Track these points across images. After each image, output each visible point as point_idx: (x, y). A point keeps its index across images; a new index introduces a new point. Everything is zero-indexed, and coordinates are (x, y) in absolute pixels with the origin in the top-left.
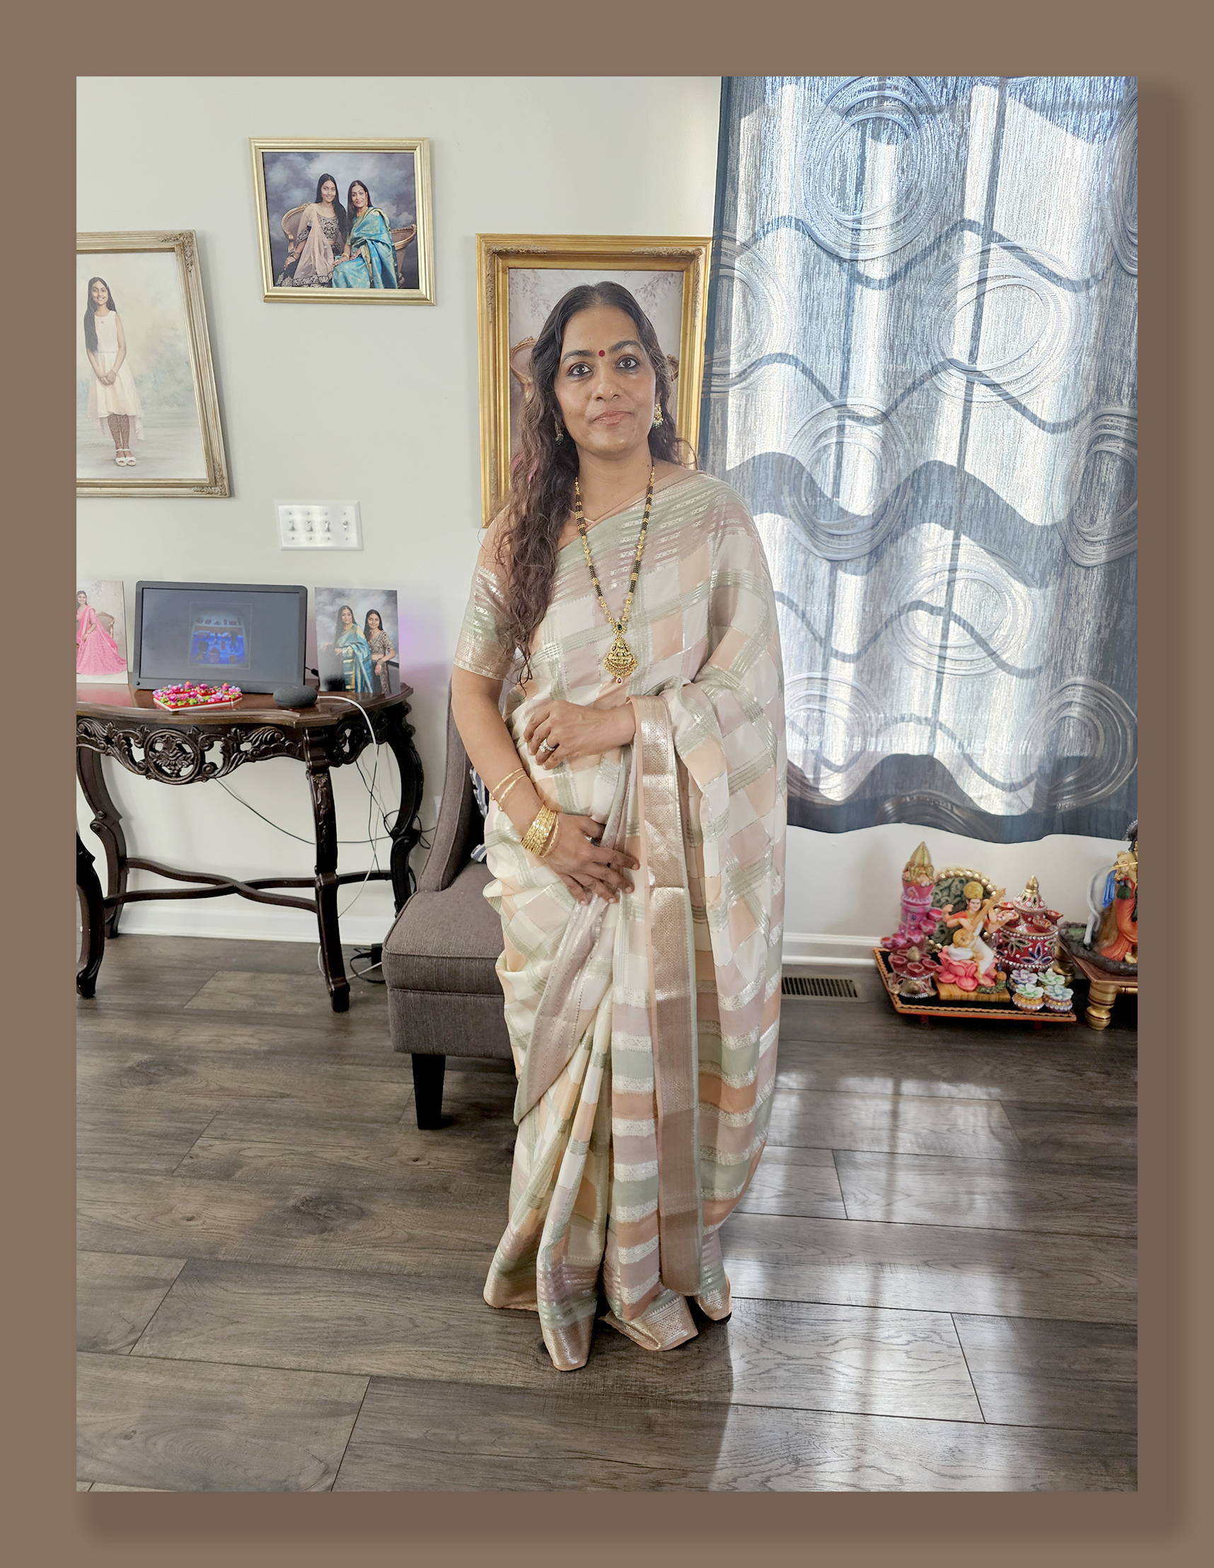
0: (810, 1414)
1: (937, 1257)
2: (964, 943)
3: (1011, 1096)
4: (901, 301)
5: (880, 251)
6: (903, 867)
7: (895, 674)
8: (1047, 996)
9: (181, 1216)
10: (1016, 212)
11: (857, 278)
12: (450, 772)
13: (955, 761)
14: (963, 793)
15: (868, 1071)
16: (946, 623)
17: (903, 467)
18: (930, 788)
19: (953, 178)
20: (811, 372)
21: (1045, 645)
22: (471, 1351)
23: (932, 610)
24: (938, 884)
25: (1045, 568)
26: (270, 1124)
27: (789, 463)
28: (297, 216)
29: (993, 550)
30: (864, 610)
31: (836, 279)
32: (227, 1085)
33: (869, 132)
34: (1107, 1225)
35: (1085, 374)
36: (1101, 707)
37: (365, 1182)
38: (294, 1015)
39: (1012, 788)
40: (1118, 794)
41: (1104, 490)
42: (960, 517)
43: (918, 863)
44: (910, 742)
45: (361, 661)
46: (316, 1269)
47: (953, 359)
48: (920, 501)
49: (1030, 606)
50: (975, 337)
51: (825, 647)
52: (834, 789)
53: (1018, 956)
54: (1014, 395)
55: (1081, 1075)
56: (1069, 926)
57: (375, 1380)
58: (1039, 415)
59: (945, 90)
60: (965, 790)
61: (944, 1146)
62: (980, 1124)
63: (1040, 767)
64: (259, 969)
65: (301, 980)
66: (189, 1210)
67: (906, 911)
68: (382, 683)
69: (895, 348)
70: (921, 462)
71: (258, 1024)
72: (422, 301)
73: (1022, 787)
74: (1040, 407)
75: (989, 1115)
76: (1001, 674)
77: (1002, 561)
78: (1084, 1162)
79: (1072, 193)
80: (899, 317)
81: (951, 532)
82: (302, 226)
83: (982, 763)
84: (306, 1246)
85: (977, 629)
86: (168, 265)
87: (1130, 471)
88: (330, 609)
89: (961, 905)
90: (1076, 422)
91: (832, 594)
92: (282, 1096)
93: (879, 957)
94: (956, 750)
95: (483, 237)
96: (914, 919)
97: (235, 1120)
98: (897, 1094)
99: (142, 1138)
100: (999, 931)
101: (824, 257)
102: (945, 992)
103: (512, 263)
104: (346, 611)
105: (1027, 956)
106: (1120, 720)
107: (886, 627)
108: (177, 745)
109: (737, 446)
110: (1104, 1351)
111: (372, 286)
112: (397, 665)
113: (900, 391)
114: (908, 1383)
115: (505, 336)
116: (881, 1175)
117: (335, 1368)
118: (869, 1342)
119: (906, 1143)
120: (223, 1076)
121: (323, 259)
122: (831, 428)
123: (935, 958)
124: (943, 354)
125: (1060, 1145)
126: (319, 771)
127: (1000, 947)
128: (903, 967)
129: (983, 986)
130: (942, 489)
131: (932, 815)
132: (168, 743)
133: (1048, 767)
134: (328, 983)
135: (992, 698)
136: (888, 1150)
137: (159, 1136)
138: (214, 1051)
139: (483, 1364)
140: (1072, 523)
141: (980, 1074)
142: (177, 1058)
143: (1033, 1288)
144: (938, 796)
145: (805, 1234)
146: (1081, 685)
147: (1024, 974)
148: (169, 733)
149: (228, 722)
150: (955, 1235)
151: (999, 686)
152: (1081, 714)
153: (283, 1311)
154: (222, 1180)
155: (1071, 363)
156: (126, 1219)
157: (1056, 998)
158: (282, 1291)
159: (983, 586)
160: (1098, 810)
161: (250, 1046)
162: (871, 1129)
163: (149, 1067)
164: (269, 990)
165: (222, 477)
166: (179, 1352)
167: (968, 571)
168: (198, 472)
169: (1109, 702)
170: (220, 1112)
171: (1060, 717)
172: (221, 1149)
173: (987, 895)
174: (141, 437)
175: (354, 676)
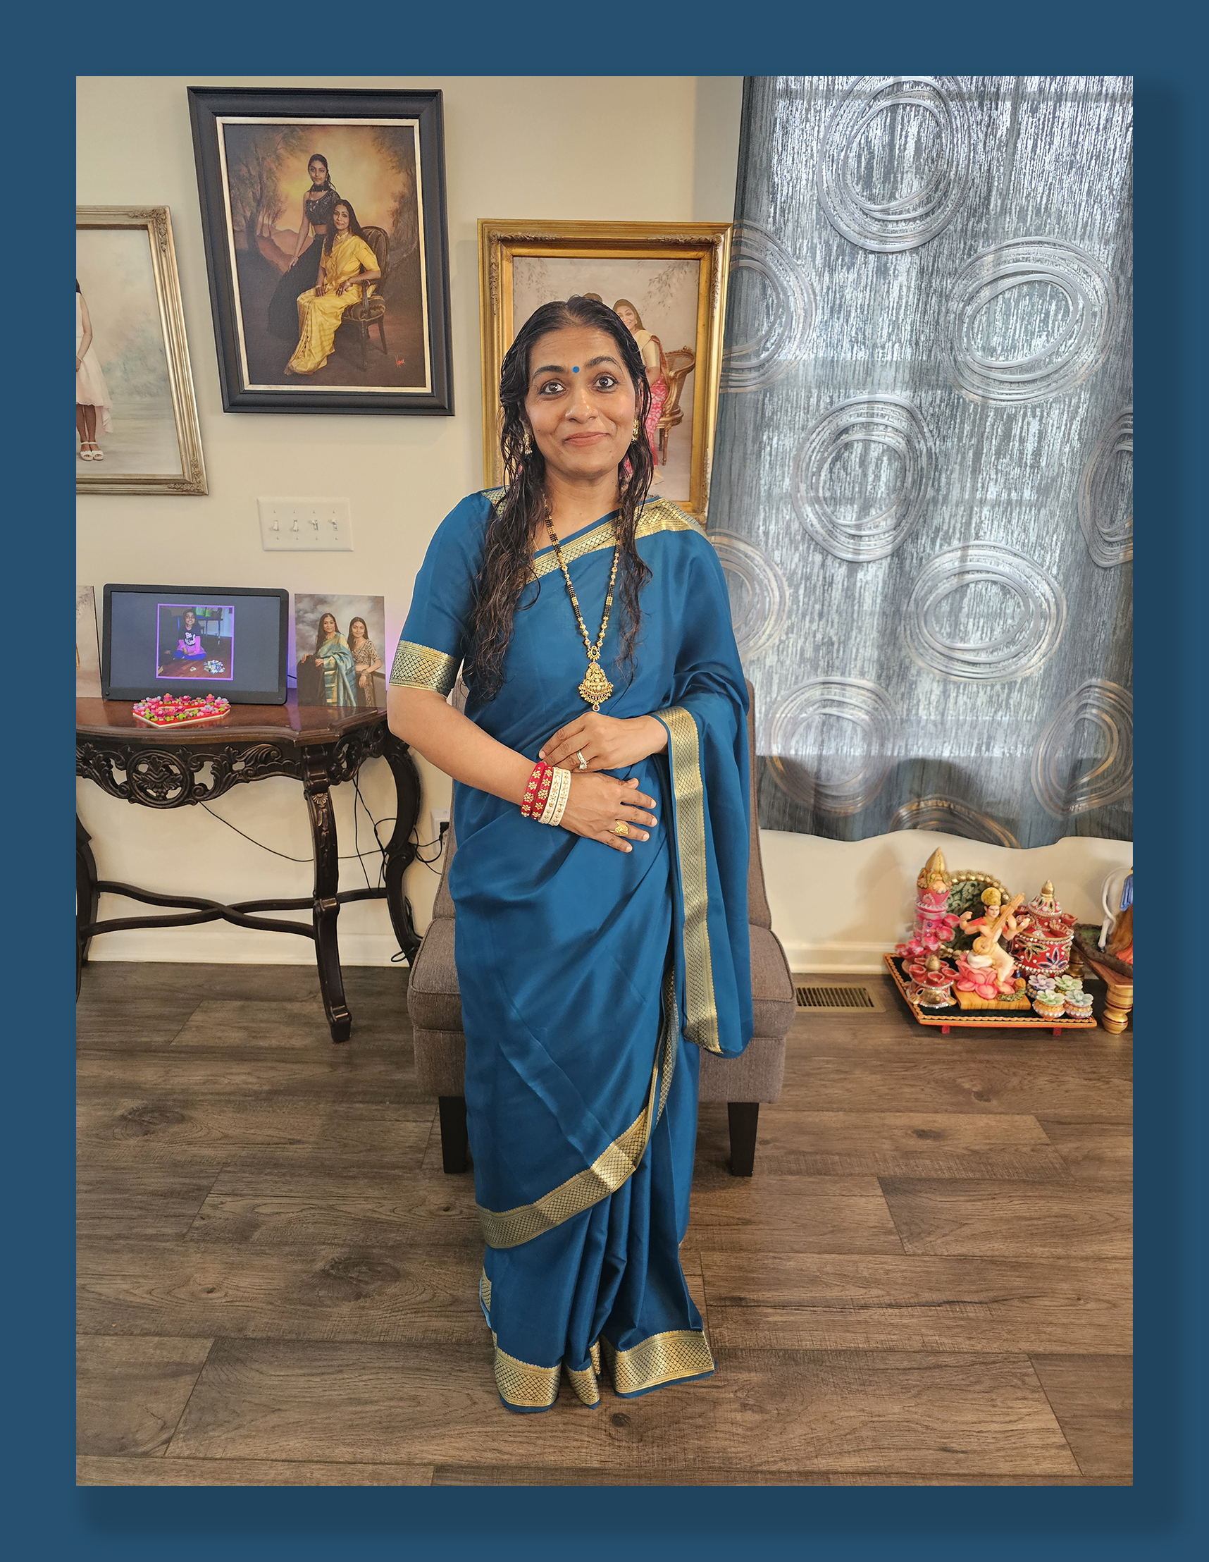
2: (983, 951)
4: (928, 293)
5: (908, 244)
6: (918, 873)
7: (913, 676)
8: (1067, 1003)
9: (200, 1288)
11: (883, 271)
13: (973, 764)
17: (924, 467)
19: (980, 169)
22: (538, 1428)
25: (1068, 570)
26: (284, 1175)
29: (1014, 552)
30: (884, 613)
31: (861, 272)
32: (230, 1132)
33: (898, 118)
36: (1115, 708)
37: (396, 1238)
38: (293, 1049)
43: (933, 869)
44: (926, 746)
45: (344, 673)
46: (358, 1342)
48: (940, 501)
51: (844, 651)
53: (1035, 961)
56: (1084, 928)
57: (440, 1470)
63: (1058, 772)
64: (246, 997)
66: (210, 1279)
67: (920, 917)
68: (365, 695)
69: (920, 344)
71: (256, 1060)
77: (1025, 562)
80: (925, 312)
84: (342, 1316)
86: (141, 243)
89: (978, 909)
90: (1102, 421)
92: (293, 1142)
93: (891, 961)
94: (974, 753)
95: (485, 222)
96: (929, 926)
97: (244, 1172)
99: (144, 1198)
101: (847, 248)
102: (965, 1001)
103: (517, 250)
104: (328, 619)
105: (1044, 960)
108: (164, 766)
115: (509, 329)
117: (393, 1457)
120: (224, 1122)
125: (1100, 1160)
126: (318, 790)
128: (922, 976)
129: (1003, 993)
131: (947, 821)
132: (154, 764)
133: (1066, 770)
134: (329, 1014)
135: (1011, 702)
136: (934, 1174)
137: (164, 1195)
138: (212, 1094)
139: (553, 1443)
140: (1094, 524)
141: (1010, 1086)
142: (171, 1103)
143: (1103, 1320)
144: (953, 802)
145: (865, 1273)
146: (1096, 687)
147: (1042, 980)
148: (155, 754)
149: (220, 741)
150: (1016, 1266)
151: (1020, 690)
152: (1096, 716)
153: (327, 1393)
154: (240, 1244)
155: (1100, 361)
156: (139, 1295)
157: (1077, 1004)
158: (323, 1370)
159: (1004, 588)
160: (1111, 812)
161: (250, 1086)
162: (912, 1152)
163: (141, 1115)
164: (261, 1021)
165: (199, 474)
166: (220, 1450)
167: (988, 572)
168: (173, 468)
169: (1124, 704)
170: (228, 1164)
171: (1078, 719)
172: (233, 1206)
173: (1003, 902)
174: (109, 429)
175: (335, 689)
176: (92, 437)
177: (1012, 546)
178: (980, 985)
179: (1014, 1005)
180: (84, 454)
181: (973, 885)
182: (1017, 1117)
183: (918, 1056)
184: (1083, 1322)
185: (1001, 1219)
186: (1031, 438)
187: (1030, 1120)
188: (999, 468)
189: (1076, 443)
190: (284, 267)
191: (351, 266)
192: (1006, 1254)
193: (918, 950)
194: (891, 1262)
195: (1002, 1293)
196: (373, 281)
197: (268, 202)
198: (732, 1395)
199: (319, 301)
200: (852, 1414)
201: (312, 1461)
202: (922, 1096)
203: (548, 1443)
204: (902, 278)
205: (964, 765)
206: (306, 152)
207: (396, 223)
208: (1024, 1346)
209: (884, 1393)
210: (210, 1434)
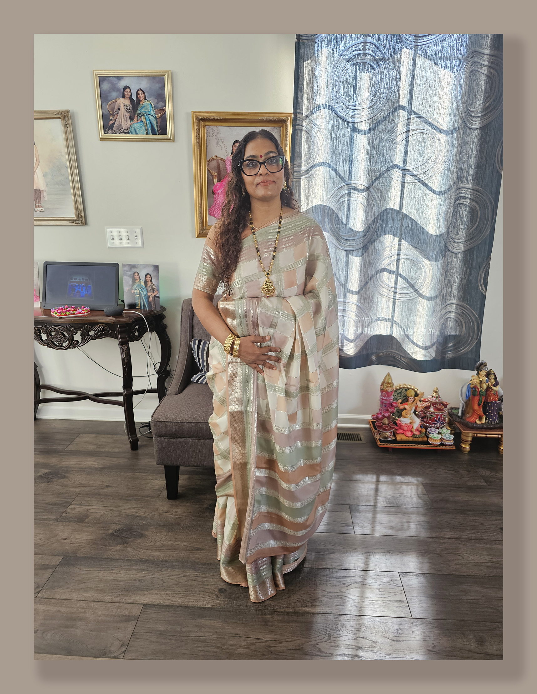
0: (336, 616)
1: (393, 549)
2: (407, 416)
3: (427, 481)
4: (373, 139)
5: (364, 118)
6: (380, 384)
7: (375, 300)
8: (443, 438)
9: (61, 538)
10: (421, 102)
11: (354, 130)
12: (182, 343)
13: (402, 337)
14: (405, 351)
15: (365, 472)
16: (396, 278)
17: (376, 211)
18: (391, 349)
19: (395, 88)
20: (336, 170)
21: (438, 286)
22: (188, 593)
23: (390, 272)
24: (396, 391)
25: (437, 253)
26: (102, 498)
27: (328, 209)
28: (114, 104)
29: (416, 246)
30: (361, 272)
31: (346, 131)
32: (83, 482)
33: (358, 68)
34: (467, 534)
35: (452, 171)
36: (463, 313)
37: (143, 522)
38: (114, 452)
39: (426, 348)
40: (471, 351)
41: (462, 220)
42: (401, 232)
43: (387, 382)
44: (382, 329)
45: (143, 296)
46: (120, 559)
47: (396, 165)
48: (384, 225)
49: (431, 270)
50: (406, 155)
51: (345, 288)
52: (350, 350)
53: (430, 422)
54: (422, 179)
55: (457, 472)
56: (452, 408)
57: (145, 606)
58: (433, 188)
59: (390, 51)
60: (406, 350)
61: (398, 502)
62: (413, 493)
63: (437, 339)
64: (98, 433)
65: (117, 437)
66: (65, 535)
67: (382, 403)
68: (152, 305)
69: (371, 160)
70: (384, 209)
71: (97, 456)
72: (169, 140)
73: (430, 348)
74: (433, 185)
75: (417, 489)
76: (420, 299)
77: (419, 250)
78: (458, 508)
79: (444, 94)
80: (373, 146)
81: (398, 239)
82: (116, 108)
83: (413, 338)
84: (116, 550)
85: (409, 280)
86: (58, 125)
87: (473, 212)
88: (129, 273)
89: (405, 400)
90: (449, 191)
91: (347, 265)
92: (108, 486)
93: (371, 423)
94: (402, 333)
95: (194, 112)
96: (385, 406)
97: (86, 497)
98: (378, 481)
99: (44, 505)
100: (422, 411)
101: (341, 121)
102: (399, 438)
103: (207, 124)
104: (136, 274)
105: (434, 421)
106: (471, 319)
107: (371, 279)
108: (61, 333)
109: (305, 202)
110: (464, 587)
111: (147, 133)
112: (159, 297)
113: (374, 178)
114: (379, 602)
115: (204, 155)
116: (370, 515)
117: (127, 601)
118: (363, 585)
119: (381, 501)
120: (81, 479)
121: (126, 122)
122: (345, 194)
123: (395, 423)
124: (392, 162)
125: (447, 501)
126: (124, 345)
127: (423, 418)
128: (381, 427)
129: (415, 434)
130: (393, 220)
131: (392, 361)
132: (57, 332)
133: (441, 339)
134: (129, 438)
136: (373, 504)
137: (52, 504)
138: (78, 468)
139: (193, 598)
140: (448, 234)
142: (61, 471)
143: (434, 561)
144: (394, 353)
145: (336, 540)
146: (454, 304)
147: (433, 429)
148: (58, 327)
149: (85, 322)
151: (419, 305)
152: (455, 316)
153: (105, 577)
154: (80, 523)
157: (447, 439)
158: (105, 569)
159: (412, 262)
160: (463, 357)
161: (94, 465)
162: (366, 496)
163: (48, 475)
164: (103, 442)
165: (82, 216)
166: (59, 596)
167: (405, 255)
168: (72, 214)
169: (467, 311)
170: (80, 494)
171: (446, 318)
172: (79, 509)
173: (415, 395)
174: (46, 199)
175: (140, 302)
176: (39, 203)
178: (406, 431)
179: (420, 440)
180: (36, 209)
183: (377, 460)
201: (95, 601)
203: (191, 598)
208: (397, 569)
209: (334, 584)
210: (56, 590)
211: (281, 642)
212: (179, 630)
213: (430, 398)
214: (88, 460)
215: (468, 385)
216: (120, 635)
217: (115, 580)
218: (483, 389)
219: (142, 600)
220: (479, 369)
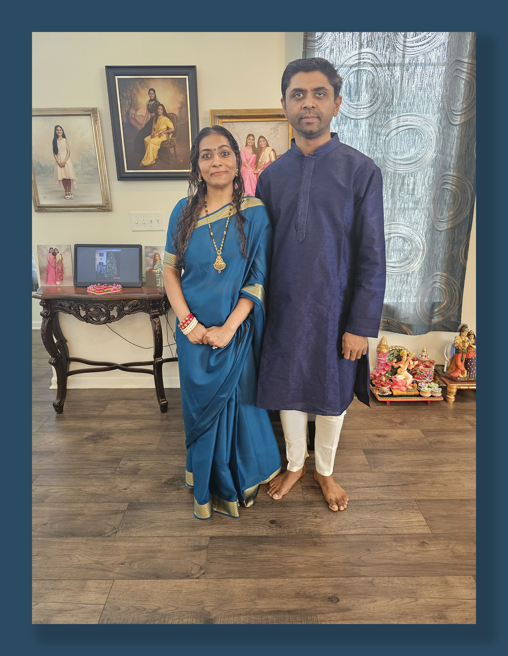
2: (401, 373)
4: (372, 134)
5: (365, 116)
8: (432, 391)
9: (121, 488)
10: (412, 102)
11: (357, 125)
13: (395, 305)
14: (398, 317)
18: (386, 316)
21: (427, 260)
22: (245, 525)
24: (389, 352)
25: (426, 231)
26: (147, 454)
29: (408, 225)
32: (126, 442)
33: (359, 74)
35: (439, 160)
36: (447, 283)
38: (146, 415)
40: (453, 315)
41: (445, 203)
42: (394, 213)
43: (382, 345)
46: (179, 502)
49: (422, 246)
53: (420, 377)
55: (447, 419)
56: (437, 366)
57: (211, 538)
59: (386, 59)
63: (426, 306)
64: (127, 399)
66: (124, 486)
67: (378, 363)
69: (370, 151)
71: (133, 419)
77: (411, 229)
78: (453, 448)
79: (433, 96)
84: (173, 495)
86: (88, 121)
87: (454, 196)
89: (399, 359)
90: (436, 177)
92: (150, 444)
95: (212, 110)
96: (381, 366)
97: (133, 454)
99: (98, 462)
101: (344, 118)
103: (224, 120)
104: (157, 255)
105: (424, 377)
106: (454, 287)
108: (99, 309)
117: (195, 534)
120: (124, 439)
125: (443, 442)
126: (155, 317)
128: (379, 383)
129: (409, 389)
131: (387, 326)
132: (96, 308)
133: (429, 306)
134: (159, 402)
135: (409, 281)
136: (383, 448)
137: (105, 461)
138: (118, 430)
139: (250, 529)
140: (435, 215)
141: (411, 420)
142: (103, 433)
143: (442, 490)
144: (389, 319)
145: (358, 478)
146: (439, 275)
147: (423, 384)
148: (96, 304)
149: (120, 299)
150: (412, 474)
151: (411, 276)
152: (440, 286)
153: (170, 517)
154: (134, 475)
155: (434, 156)
156: (100, 491)
157: (436, 392)
158: (168, 511)
159: (404, 239)
160: (447, 321)
161: (132, 427)
162: (375, 442)
163: (93, 437)
164: (133, 407)
165: (109, 203)
166: (134, 535)
167: (398, 233)
168: (99, 201)
169: (449, 281)
170: (127, 452)
171: (433, 287)
172: (130, 464)
173: (408, 355)
174: (76, 187)
175: (160, 281)
176: (69, 191)
177: (406, 223)
178: (400, 386)
179: (413, 393)
180: (66, 197)
181: (397, 351)
182: (413, 430)
183: (377, 412)
184: (435, 490)
185: (407, 461)
186: (411, 184)
187: (418, 431)
188: (400, 195)
189: (427, 185)
190: (140, 128)
191: (164, 127)
192: (408, 471)
193: (378, 375)
194: (367, 474)
195: (406, 482)
196: (172, 132)
197: (134, 105)
198: (311, 514)
199: (152, 140)
200: (354, 518)
201: (167, 537)
202: (379, 424)
204: (363, 128)
205: (392, 305)
206: (147, 87)
207: (180, 112)
208: (413, 497)
209: (364, 512)
210: (131, 530)
211: (331, 558)
212: (245, 554)
213: (420, 357)
214: (124, 423)
215: (453, 345)
216: (195, 561)
217: (179, 519)
218: (465, 347)
219: (207, 533)
220: (461, 331)
